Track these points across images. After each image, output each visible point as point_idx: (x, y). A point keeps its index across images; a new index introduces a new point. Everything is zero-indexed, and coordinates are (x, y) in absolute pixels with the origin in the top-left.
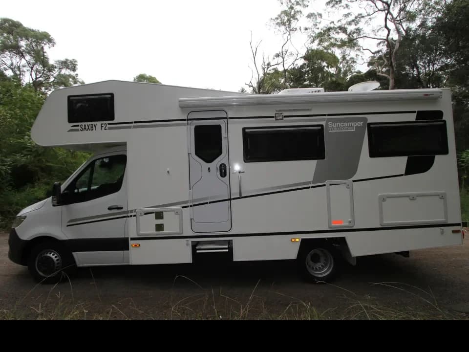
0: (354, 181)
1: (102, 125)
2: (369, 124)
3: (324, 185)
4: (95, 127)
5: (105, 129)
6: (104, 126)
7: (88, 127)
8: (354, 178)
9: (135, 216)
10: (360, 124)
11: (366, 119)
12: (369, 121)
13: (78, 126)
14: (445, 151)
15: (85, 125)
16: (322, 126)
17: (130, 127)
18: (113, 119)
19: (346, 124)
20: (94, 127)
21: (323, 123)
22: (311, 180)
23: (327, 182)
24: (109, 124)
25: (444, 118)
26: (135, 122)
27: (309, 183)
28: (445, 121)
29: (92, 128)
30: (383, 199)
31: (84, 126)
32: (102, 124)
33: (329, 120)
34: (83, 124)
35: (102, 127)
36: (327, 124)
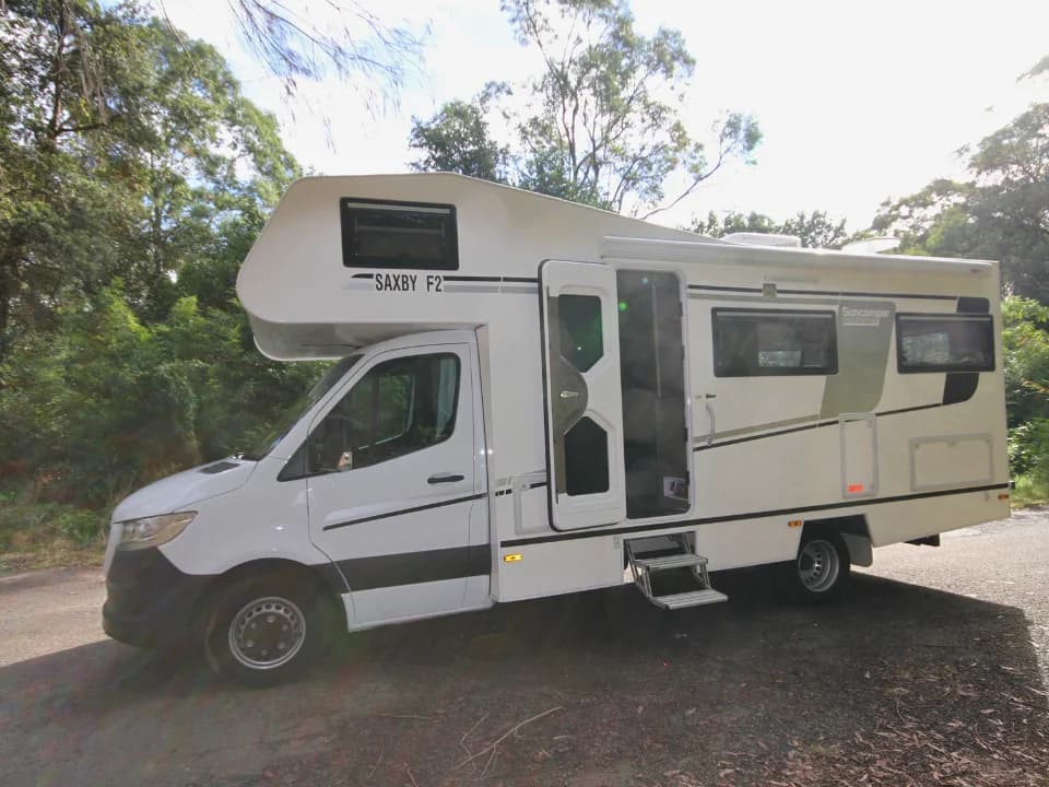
0: (878, 415)
1: (431, 280)
2: (898, 315)
3: (836, 422)
4: (414, 283)
5: (437, 290)
6: (436, 283)
7: (397, 281)
8: (877, 410)
9: (509, 492)
10: (885, 314)
11: (892, 306)
12: (898, 310)
13: (370, 276)
14: (991, 367)
15: (388, 276)
16: (832, 312)
17: (495, 290)
18: (455, 266)
19: (868, 313)
20: (410, 282)
21: (835, 308)
22: (819, 413)
23: (841, 417)
24: (446, 278)
25: (991, 312)
26: (506, 279)
27: (814, 417)
28: (991, 317)
29: (405, 285)
30: (915, 444)
31: (384, 277)
32: (429, 277)
33: (842, 304)
34: (384, 272)
35: (429, 283)
36: (840, 309)
